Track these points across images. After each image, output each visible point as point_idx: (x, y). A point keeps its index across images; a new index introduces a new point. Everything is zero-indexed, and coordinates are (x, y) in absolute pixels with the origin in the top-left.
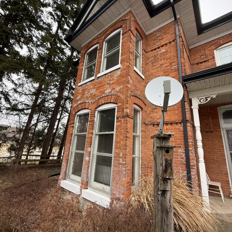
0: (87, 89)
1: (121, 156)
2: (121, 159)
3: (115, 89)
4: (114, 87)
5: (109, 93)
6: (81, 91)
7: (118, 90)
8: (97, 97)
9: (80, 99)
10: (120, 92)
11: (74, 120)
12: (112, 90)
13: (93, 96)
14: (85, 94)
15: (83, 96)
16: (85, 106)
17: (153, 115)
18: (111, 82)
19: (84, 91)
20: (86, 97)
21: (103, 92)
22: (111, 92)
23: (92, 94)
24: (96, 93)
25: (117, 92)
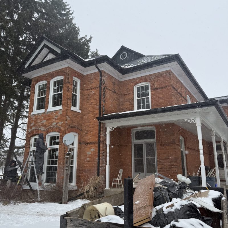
0: (39, 118)
1: (61, 164)
2: (61, 166)
3: (58, 123)
4: (58, 122)
5: (55, 125)
6: (34, 119)
7: (60, 124)
8: (47, 126)
9: (33, 126)
10: (61, 125)
11: (30, 142)
12: (57, 123)
13: (44, 125)
14: (37, 122)
15: (36, 124)
16: (38, 132)
17: (86, 137)
18: (57, 118)
19: (36, 120)
20: (38, 125)
21: (51, 124)
22: (56, 125)
23: (43, 123)
24: (46, 124)
25: (60, 125)
